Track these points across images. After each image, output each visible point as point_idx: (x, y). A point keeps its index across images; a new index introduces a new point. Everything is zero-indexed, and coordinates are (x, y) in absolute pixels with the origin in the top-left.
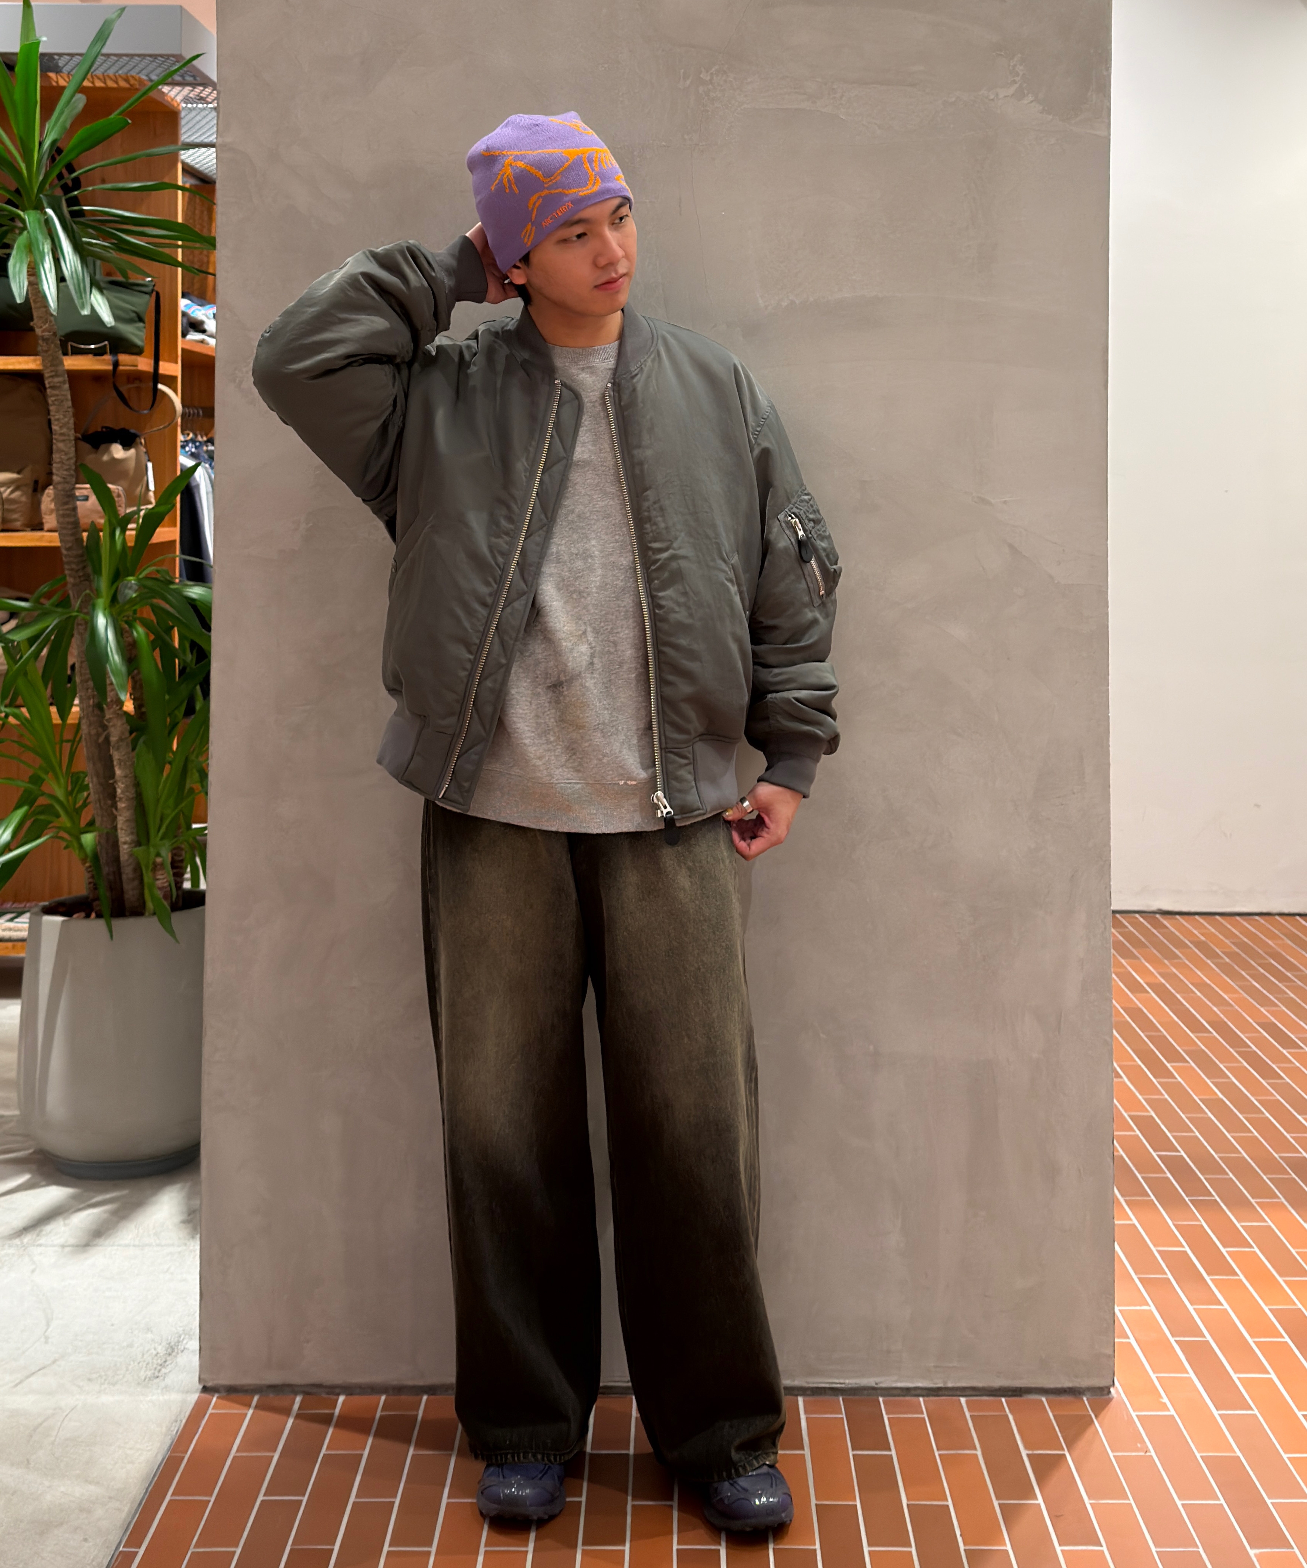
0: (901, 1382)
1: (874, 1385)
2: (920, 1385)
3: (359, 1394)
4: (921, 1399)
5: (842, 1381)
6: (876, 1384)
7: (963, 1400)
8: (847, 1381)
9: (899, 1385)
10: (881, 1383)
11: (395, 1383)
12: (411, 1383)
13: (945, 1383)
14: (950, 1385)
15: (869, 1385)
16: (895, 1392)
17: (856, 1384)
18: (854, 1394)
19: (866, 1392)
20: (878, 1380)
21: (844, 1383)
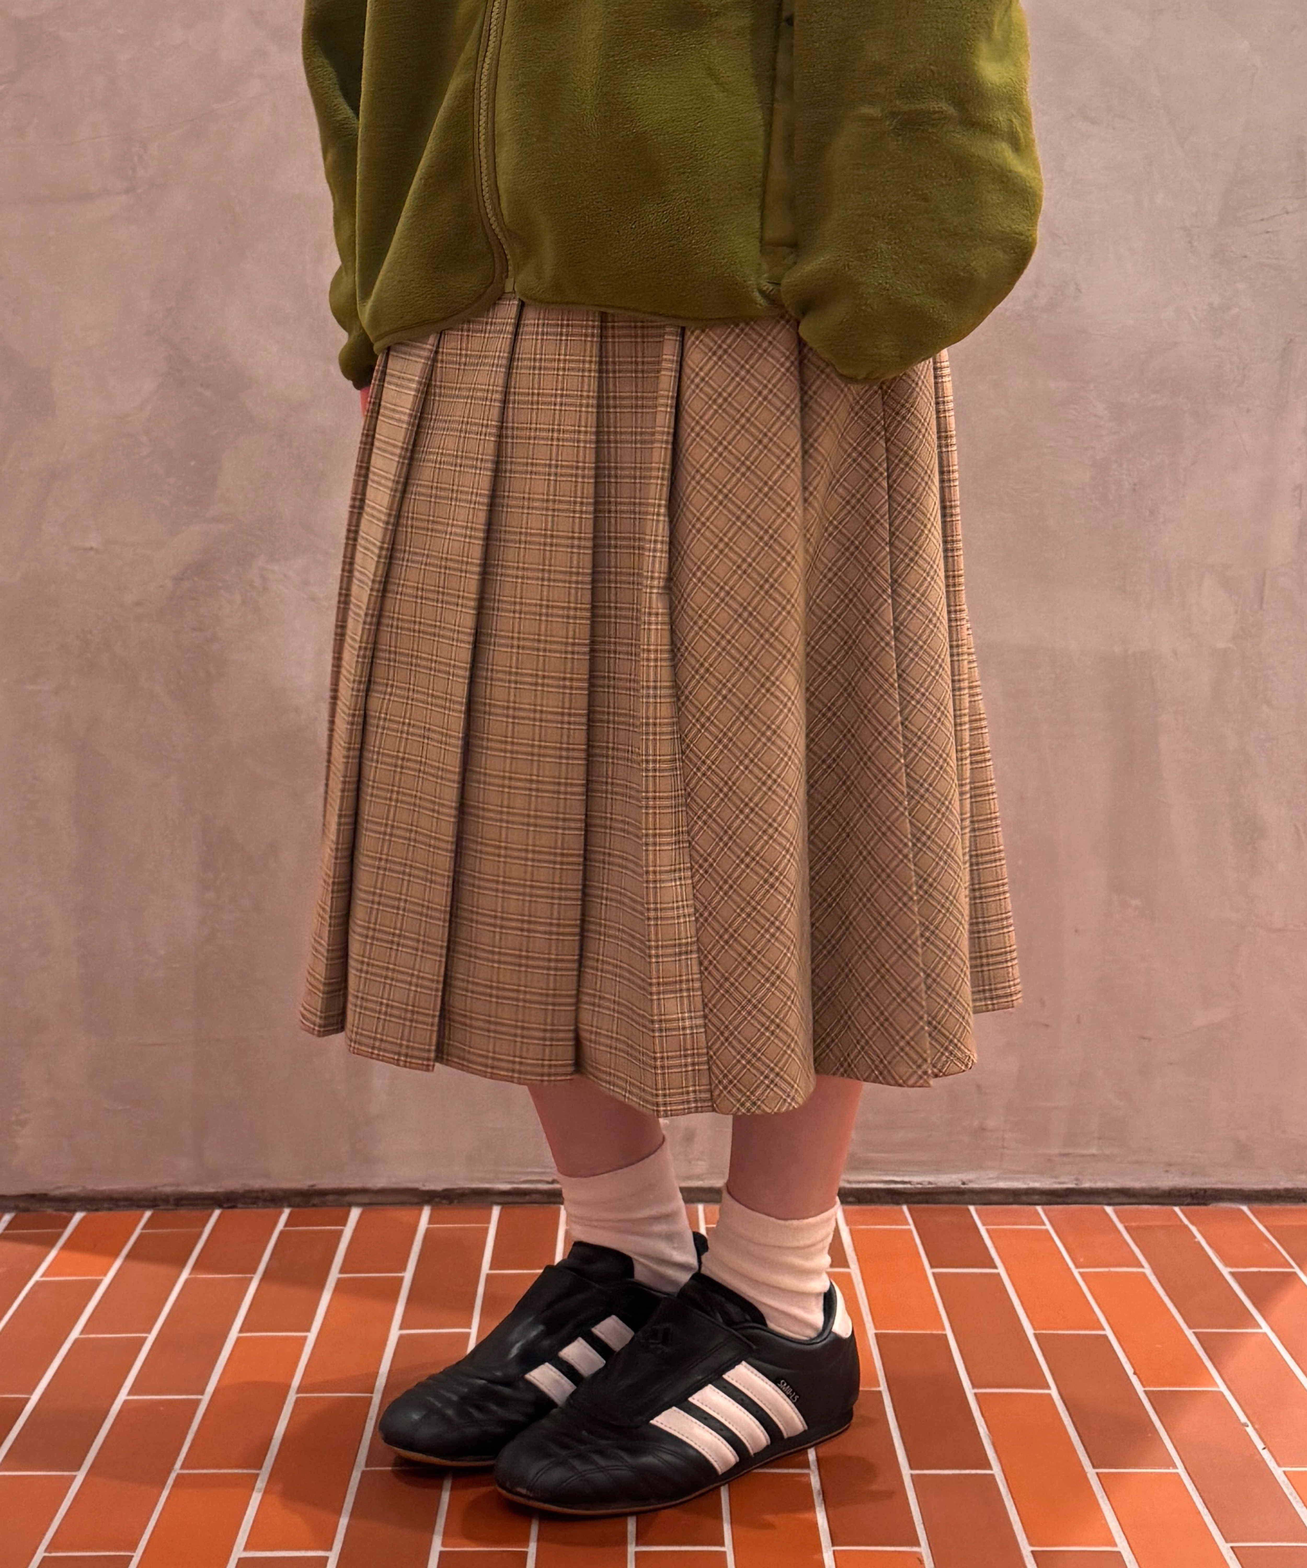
0: (1005, 1179)
1: (959, 1184)
2: (1037, 1185)
3: (110, 1209)
4: (1039, 1209)
5: (906, 1179)
6: (964, 1183)
7: (1109, 1209)
8: (916, 1179)
9: (1002, 1185)
10: (971, 1181)
11: (168, 1190)
12: (196, 1189)
13: (1077, 1179)
14: (1087, 1185)
15: (952, 1185)
16: (994, 1198)
17: (930, 1183)
18: (927, 1202)
19: (945, 1198)
20: (965, 1177)
21: (909, 1183)
